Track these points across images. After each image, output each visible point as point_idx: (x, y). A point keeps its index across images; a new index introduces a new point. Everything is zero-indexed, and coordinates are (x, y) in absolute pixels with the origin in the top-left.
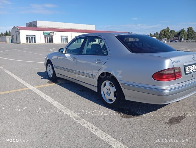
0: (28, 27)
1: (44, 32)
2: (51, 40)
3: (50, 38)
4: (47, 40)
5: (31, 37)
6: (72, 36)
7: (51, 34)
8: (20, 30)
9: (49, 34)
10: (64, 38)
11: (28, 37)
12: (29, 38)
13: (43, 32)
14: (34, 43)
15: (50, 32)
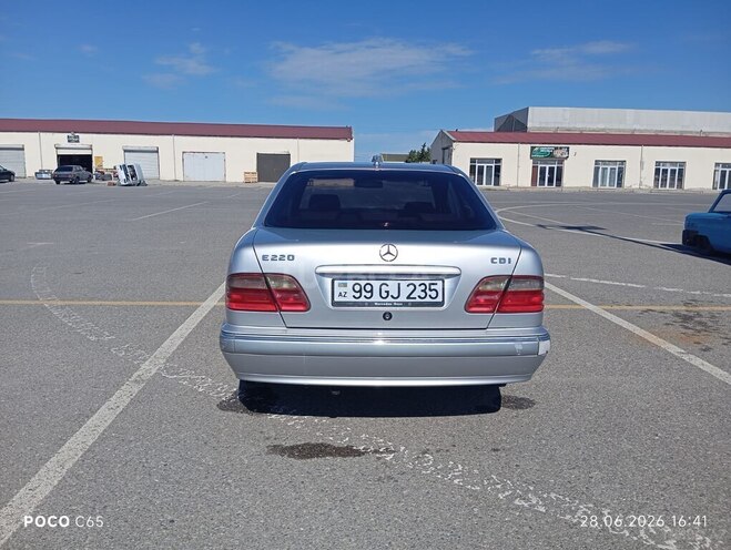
0: (499, 130)
1: (533, 148)
2: (556, 177)
3: (551, 170)
4: (538, 176)
5: (485, 165)
6: (642, 163)
7: (558, 154)
8: (454, 144)
9: (551, 155)
10: (609, 167)
11: (477, 165)
12: (481, 169)
13: (529, 146)
14: (492, 186)
15: (556, 148)
